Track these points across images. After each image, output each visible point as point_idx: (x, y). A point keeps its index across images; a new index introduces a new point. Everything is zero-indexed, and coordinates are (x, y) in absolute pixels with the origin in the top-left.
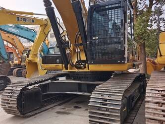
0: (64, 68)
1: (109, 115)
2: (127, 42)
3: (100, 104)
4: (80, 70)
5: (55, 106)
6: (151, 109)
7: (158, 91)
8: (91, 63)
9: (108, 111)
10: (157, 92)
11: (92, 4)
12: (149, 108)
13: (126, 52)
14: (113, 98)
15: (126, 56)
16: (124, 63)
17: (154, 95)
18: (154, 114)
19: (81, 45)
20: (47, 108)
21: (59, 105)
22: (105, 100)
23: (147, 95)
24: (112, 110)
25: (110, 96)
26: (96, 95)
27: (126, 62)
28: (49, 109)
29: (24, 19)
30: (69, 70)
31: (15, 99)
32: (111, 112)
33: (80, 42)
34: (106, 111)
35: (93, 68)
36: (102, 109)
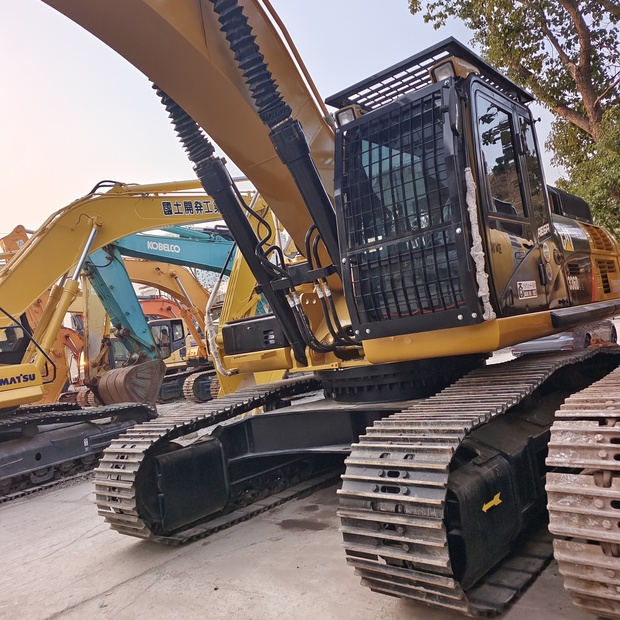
0: (295, 362)
1: (406, 530)
3: (373, 486)
6: (570, 499)
7: (602, 421)
9: (403, 514)
10: (594, 426)
11: (345, 122)
12: (560, 495)
14: (419, 461)
15: (484, 291)
16: (480, 320)
17: (583, 441)
18: (583, 517)
19: (330, 271)
20: (253, 508)
22: (394, 472)
24: (415, 511)
25: (409, 454)
26: (367, 454)
28: (258, 512)
29: (188, 206)
30: (311, 367)
31: (129, 485)
32: (412, 516)
34: (396, 513)
35: (376, 350)
36: (383, 507)
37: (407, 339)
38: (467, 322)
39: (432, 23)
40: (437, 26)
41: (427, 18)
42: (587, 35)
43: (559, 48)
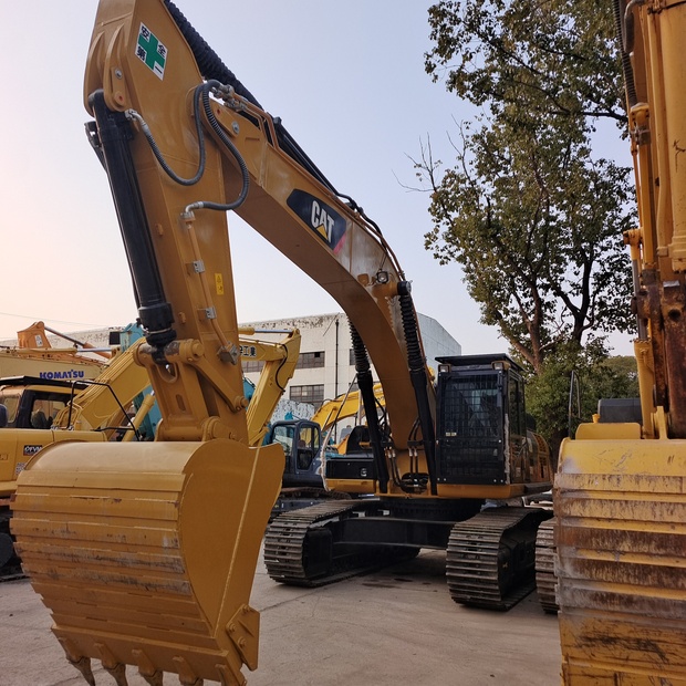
0: (378, 490)
2: (508, 447)
4: (415, 496)
5: (353, 576)
6: (544, 557)
8: (442, 482)
9: (479, 559)
11: (443, 371)
12: (540, 555)
13: (507, 465)
15: (507, 471)
16: (504, 484)
19: (420, 443)
21: (360, 575)
22: (474, 543)
23: (539, 536)
24: (485, 558)
26: (458, 535)
27: (508, 482)
28: (343, 579)
30: (389, 494)
31: (299, 545)
33: (420, 437)
34: (476, 559)
35: (444, 490)
36: (470, 557)
37: (463, 487)
38: (498, 483)
39: (439, 260)
40: (442, 263)
41: (436, 256)
42: (539, 302)
43: (521, 305)
